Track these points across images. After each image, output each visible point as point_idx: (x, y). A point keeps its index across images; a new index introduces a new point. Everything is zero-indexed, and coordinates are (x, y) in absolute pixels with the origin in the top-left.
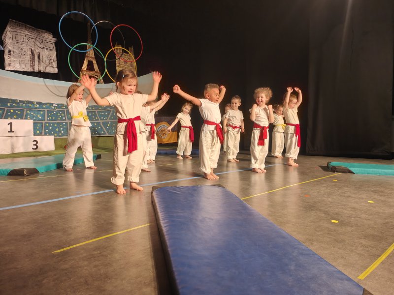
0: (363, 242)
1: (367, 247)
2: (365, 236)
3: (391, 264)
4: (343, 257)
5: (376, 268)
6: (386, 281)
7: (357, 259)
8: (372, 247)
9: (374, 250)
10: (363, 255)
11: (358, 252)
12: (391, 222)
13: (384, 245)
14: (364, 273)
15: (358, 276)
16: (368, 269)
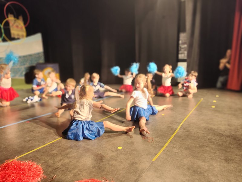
0: (157, 139)
1: (158, 143)
2: (158, 136)
3: (167, 150)
4: (147, 150)
5: (161, 154)
6: (164, 160)
7: (153, 150)
8: (161, 142)
9: (161, 143)
10: (156, 147)
11: (154, 146)
12: (171, 126)
13: (166, 140)
14: (155, 157)
15: (153, 159)
16: (157, 155)
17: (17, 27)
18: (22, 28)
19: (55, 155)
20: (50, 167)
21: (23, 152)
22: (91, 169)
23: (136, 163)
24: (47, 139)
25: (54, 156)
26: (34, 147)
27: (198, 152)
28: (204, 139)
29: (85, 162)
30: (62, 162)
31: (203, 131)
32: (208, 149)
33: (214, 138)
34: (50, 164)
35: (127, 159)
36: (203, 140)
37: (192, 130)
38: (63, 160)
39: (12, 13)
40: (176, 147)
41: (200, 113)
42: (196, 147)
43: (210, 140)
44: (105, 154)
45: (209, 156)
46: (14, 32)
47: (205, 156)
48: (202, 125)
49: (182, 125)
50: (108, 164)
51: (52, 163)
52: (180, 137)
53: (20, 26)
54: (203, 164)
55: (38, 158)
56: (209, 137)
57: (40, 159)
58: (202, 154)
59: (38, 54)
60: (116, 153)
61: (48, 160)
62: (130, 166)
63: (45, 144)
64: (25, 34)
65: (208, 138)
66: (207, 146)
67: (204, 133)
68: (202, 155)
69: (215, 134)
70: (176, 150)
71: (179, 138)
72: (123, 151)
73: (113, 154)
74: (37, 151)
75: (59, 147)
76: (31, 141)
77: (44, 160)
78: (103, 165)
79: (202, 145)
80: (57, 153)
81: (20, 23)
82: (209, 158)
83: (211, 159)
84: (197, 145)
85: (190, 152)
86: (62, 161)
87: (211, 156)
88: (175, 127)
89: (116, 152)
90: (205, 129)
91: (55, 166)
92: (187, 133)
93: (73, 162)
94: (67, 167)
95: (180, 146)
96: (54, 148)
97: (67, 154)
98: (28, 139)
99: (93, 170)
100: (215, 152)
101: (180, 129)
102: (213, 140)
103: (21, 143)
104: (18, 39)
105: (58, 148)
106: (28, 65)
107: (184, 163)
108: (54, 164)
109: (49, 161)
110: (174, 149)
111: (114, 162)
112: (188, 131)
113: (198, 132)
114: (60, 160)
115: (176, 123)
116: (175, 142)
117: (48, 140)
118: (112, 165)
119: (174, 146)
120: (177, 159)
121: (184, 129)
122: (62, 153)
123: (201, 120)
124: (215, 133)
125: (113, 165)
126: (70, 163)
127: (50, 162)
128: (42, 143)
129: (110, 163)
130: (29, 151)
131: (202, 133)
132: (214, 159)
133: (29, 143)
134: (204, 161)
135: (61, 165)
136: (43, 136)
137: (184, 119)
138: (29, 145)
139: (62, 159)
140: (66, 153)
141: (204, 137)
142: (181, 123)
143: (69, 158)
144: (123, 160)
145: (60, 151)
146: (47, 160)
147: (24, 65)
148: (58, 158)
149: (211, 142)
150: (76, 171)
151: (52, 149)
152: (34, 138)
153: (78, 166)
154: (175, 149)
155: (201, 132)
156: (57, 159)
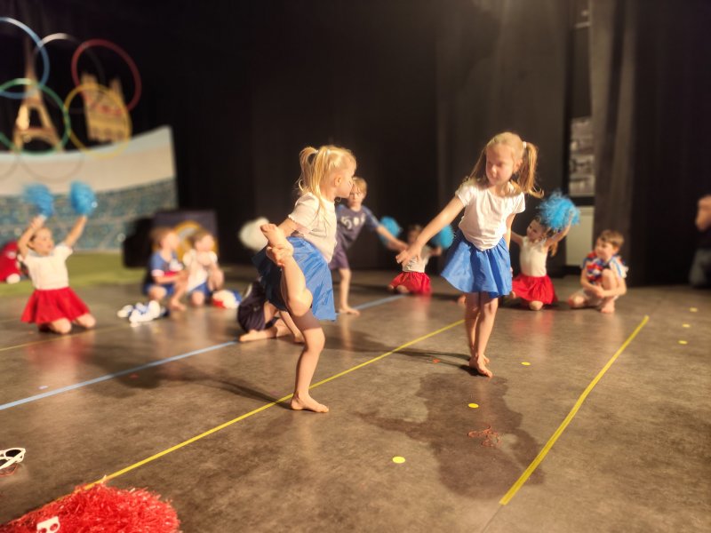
0: (511, 439)
1: (515, 448)
2: (513, 429)
6: (537, 504)
7: (501, 470)
8: (523, 448)
9: (525, 451)
10: (510, 462)
11: (502, 457)
14: (509, 492)
16: (515, 486)
17: (106, 109)
18: (118, 114)
19: (211, 474)
20: (197, 508)
21: (121, 462)
22: (317, 519)
23: (450, 509)
24: (187, 426)
25: (209, 477)
26: (152, 449)
27: (644, 482)
28: (658, 442)
29: (299, 498)
30: (231, 495)
31: (654, 417)
32: (671, 471)
33: (691, 439)
34: (198, 501)
35: (421, 496)
36: (656, 443)
37: (619, 414)
38: (236, 491)
39: (92, 71)
40: (571, 465)
41: (643, 360)
42: (634, 465)
43: (678, 444)
44: (355, 476)
45: (678, 495)
46: (97, 123)
47: (666, 493)
48: (652, 399)
49: (588, 397)
50: (365, 509)
51: (204, 497)
52: (583, 433)
53: (113, 108)
54: (660, 517)
55: (162, 481)
56: (675, 435)
57: (167, 486)
58: (655, 487)
59: (161, 184)
60: (388, 474)
61: (192, 489)
62: (432, 517)
63: (182, 442)
64: (125, 128)
65: (672, 437)
66: (668, 464)
67: (657, 424)
68: (654, 490)
69: (691, 427)
70: (571, 474)
71: (580, 437)
72: (408, 469)
73: (378, 478)
74: (159, 460)
75: (220, 452)
76: (142, 433)
77: (181, 489)
78: (351, 509)
79: (654, 459)
80: (215, 468)
81: (114, 98)
82: (678, 499)
83: (685, 503)
84: (639, 461)
85: (616, 482)
86: (232, 492)
87: (682, 496)
88: (566, 403)
89: (389, 471)
90: (661, 410)
91: (212, 508)
92: (606, 423)
93: (262, 496)
94: (247, 512)
95: (586, 461)
96: (206, 453)
97: (245, 473)
98: (135, 424)
99: (323, 523)
100: (694, 481)
101: (581, 409)
102: (687, 446)
103: (115, 435)
104: (108, 143)
105: (219, 455)
106: (131, 215)
107: (600, 514)
108: (209, 499)
109: (195, 490)
110: (567, 470)
111: (383, 503)
112: (608, 417)
113: (638, 421)
114: (226, 490)
115: (570, 389)
116: (568, 449)
117: (190, 429)
118: (376, 511)
119: (564, 461)
120: (578, 500)
121: (595, 409)
122: (230, 469)
123: (647, 383)
124: (693, 423)
125: (381, 511)
126: (256, 501)
127: (197, 494)
128: (173, 438)
129: (372, 504)
130: (137, 461)
131: (652, 423)
132: (692, 504)
133: (137, 436)
134: (661, 510)
135: (231, 504)
136: (176, 418)
137: (592, 379)
138: (138, 444)
139: (231, 487)
140: (241, 470)
141: (659, 435)
142: (583, 390)
143: (252, 483)
144: (409, 499)
145: (225, 463)
146: (189, 487)
147: (122, 214)
148: (218, 483)
149: (682, 452)
150: (273, 523)
151: (201, 455)
152: (152, 424)
153: (278, 509)
154: (570, 471)
155: (650, 419)
156: (217, 486)
